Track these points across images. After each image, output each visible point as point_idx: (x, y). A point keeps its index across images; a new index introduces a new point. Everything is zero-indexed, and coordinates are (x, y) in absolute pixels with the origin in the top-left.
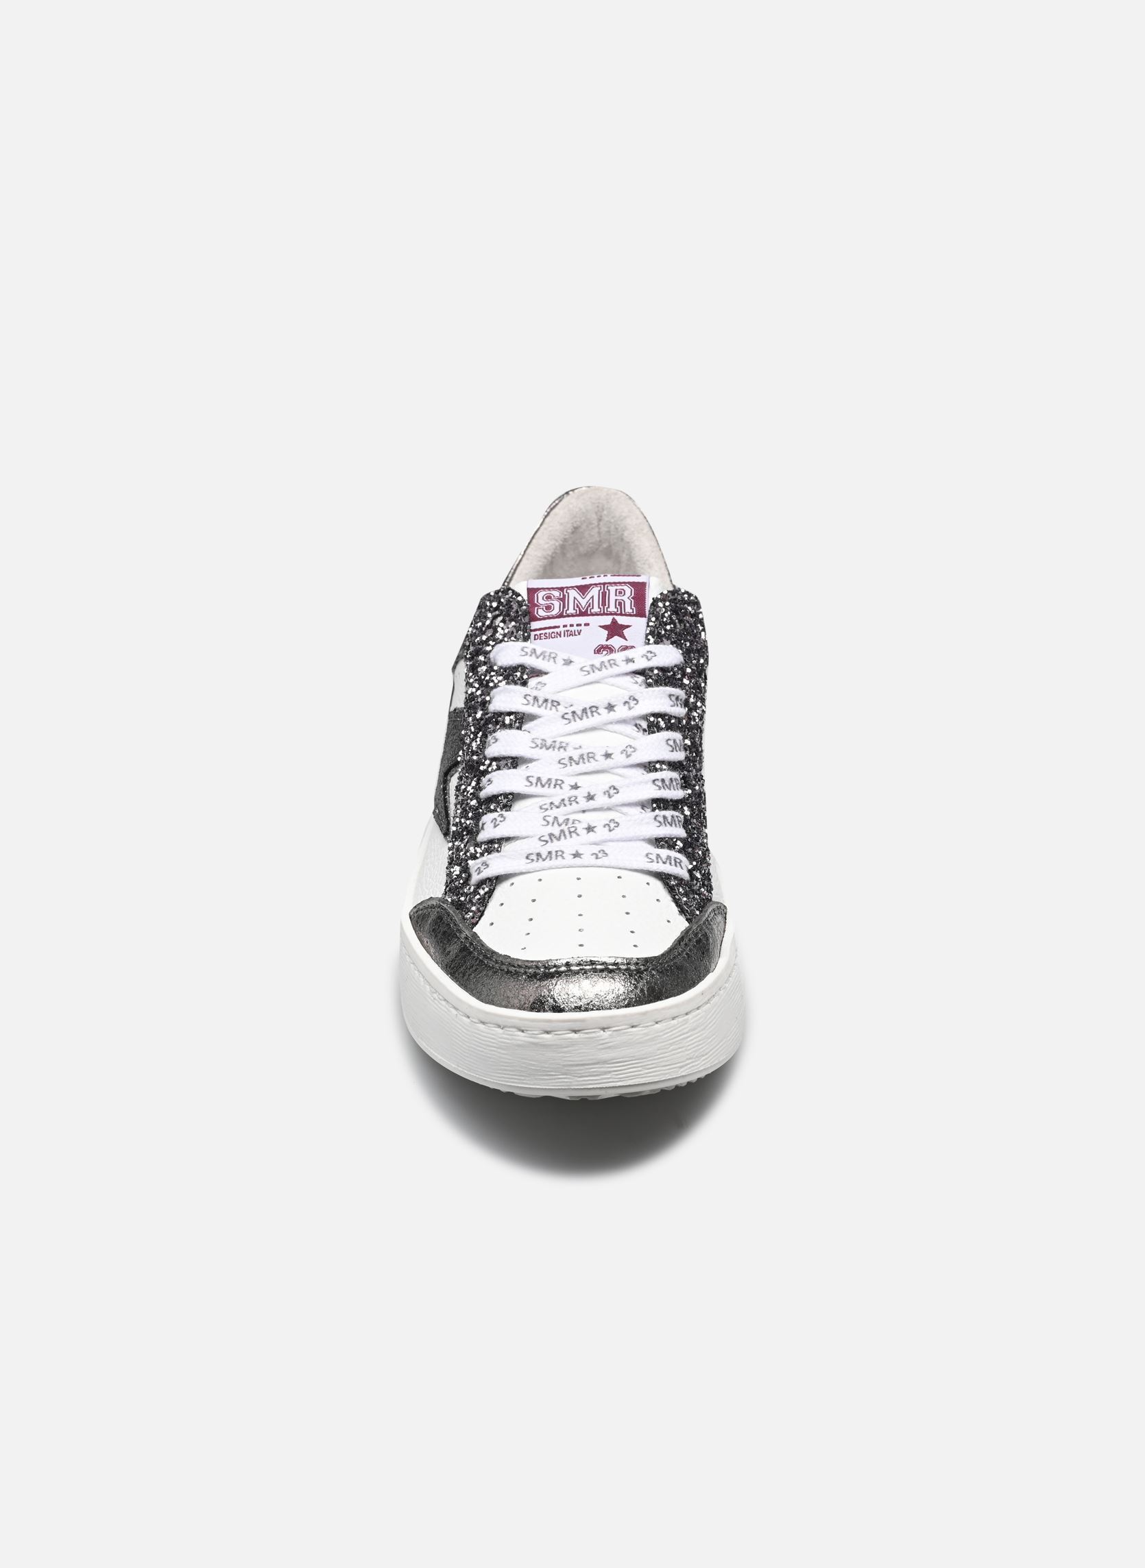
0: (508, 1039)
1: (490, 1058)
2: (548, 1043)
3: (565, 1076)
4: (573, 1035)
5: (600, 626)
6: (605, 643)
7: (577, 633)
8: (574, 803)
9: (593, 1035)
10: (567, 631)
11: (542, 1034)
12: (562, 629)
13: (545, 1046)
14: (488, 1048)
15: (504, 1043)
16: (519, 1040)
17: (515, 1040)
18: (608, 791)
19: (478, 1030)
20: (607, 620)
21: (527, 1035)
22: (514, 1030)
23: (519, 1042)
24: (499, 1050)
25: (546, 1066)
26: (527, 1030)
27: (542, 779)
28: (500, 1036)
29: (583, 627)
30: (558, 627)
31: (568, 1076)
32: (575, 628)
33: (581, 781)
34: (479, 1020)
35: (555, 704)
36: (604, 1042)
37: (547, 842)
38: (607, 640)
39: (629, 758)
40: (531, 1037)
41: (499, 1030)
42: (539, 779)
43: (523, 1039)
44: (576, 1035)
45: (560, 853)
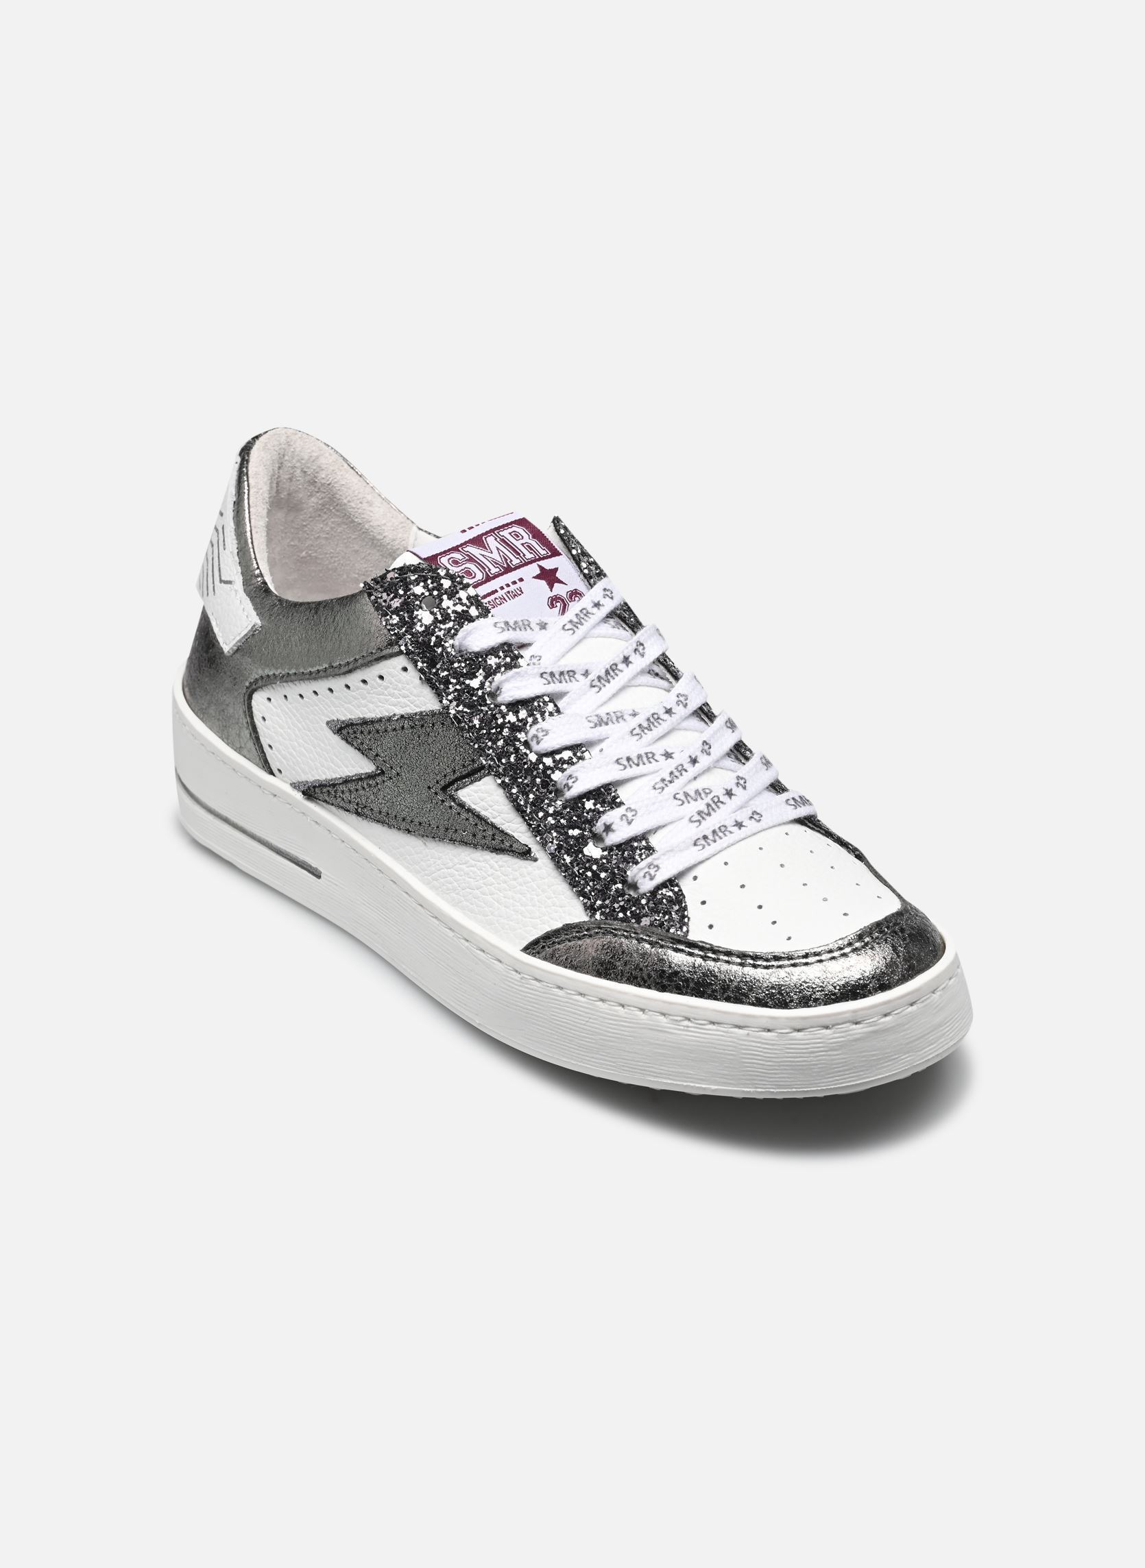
0: (843, 1037)
1: (817, 1065)
2: (888, 1026)
3: (907, 1055)
4: (910, 1009)
5: (534, 577)
6: (552, 594)
7: (520, 593)
8: (684, 773)
9: (928, 1001)
10: (509, 592)
11: (881, 1018)
12: (500, 593)
13: (885, 1030)
14: (812, 1055)
15: (835, 1043)
16: (856, 1034)
17: (851, 1035)
18: (703, 749)
19: (796, 1040)
20: (534, 569)
21: (866, 1025)
22: (848, 1024)
23: (856, 1036)
24: (829, 1053)
25: (889, 1051)
26: (864, 1021)
27: (631, 757)
28: (831, 1036)
29: (519, 584)
30: (496, 591)
31: (910, 1054)
32: (513, 588)
33: (667, 744)
34: (791, 1028)
35: (571, 674)
36: (936, 1005)
37: (699, 821)
38: (551, 591)
39: (688, 707)
40: (871, 1026)
41: (828, 1032)
42: (629, 759)
43: (860, 1031)
44: (913, 1007)
45: (723, 829)
